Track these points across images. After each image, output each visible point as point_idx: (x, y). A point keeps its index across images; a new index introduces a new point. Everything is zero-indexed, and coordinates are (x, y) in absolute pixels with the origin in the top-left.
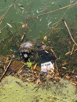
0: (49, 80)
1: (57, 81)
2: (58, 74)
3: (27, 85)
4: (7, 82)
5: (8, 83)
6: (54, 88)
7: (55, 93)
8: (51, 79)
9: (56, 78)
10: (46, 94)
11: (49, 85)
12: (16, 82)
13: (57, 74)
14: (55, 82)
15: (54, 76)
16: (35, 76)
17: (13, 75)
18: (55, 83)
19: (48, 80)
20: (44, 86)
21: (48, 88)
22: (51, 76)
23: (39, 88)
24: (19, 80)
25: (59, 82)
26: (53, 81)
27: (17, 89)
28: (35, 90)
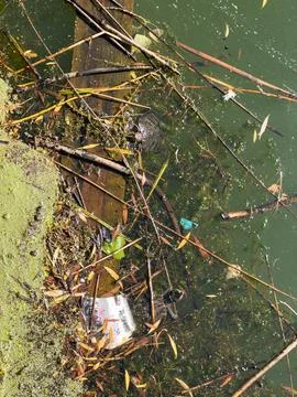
0: (68, 335)
1: (67, 367)
2: (96, 367)
3: (32, 253)
4: (30, 169)
5: (28, 174)
6: (38, 362)
7: (19, 373)
8: (73, 344)
9: (80, 361)
10: (10, 338)
11: (47, 339)
12: (38, 209)
13: (94, 363)
14: (64, 362)
15: (87, 351)
16: (76, 278)
17: (65, 192)
18: (59, 363)
19: (66, 330)
20: (41, 321)
21: (37, 339)
22: (84, 342)
23: (28, 301)
24: (47, 217)
25: (66, 375)
26: (64, 352)
27: (8, 216)
28: (16, 288)
